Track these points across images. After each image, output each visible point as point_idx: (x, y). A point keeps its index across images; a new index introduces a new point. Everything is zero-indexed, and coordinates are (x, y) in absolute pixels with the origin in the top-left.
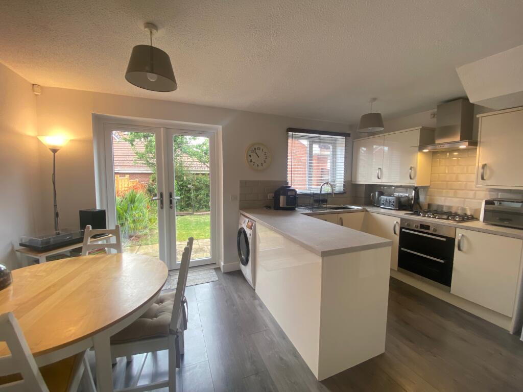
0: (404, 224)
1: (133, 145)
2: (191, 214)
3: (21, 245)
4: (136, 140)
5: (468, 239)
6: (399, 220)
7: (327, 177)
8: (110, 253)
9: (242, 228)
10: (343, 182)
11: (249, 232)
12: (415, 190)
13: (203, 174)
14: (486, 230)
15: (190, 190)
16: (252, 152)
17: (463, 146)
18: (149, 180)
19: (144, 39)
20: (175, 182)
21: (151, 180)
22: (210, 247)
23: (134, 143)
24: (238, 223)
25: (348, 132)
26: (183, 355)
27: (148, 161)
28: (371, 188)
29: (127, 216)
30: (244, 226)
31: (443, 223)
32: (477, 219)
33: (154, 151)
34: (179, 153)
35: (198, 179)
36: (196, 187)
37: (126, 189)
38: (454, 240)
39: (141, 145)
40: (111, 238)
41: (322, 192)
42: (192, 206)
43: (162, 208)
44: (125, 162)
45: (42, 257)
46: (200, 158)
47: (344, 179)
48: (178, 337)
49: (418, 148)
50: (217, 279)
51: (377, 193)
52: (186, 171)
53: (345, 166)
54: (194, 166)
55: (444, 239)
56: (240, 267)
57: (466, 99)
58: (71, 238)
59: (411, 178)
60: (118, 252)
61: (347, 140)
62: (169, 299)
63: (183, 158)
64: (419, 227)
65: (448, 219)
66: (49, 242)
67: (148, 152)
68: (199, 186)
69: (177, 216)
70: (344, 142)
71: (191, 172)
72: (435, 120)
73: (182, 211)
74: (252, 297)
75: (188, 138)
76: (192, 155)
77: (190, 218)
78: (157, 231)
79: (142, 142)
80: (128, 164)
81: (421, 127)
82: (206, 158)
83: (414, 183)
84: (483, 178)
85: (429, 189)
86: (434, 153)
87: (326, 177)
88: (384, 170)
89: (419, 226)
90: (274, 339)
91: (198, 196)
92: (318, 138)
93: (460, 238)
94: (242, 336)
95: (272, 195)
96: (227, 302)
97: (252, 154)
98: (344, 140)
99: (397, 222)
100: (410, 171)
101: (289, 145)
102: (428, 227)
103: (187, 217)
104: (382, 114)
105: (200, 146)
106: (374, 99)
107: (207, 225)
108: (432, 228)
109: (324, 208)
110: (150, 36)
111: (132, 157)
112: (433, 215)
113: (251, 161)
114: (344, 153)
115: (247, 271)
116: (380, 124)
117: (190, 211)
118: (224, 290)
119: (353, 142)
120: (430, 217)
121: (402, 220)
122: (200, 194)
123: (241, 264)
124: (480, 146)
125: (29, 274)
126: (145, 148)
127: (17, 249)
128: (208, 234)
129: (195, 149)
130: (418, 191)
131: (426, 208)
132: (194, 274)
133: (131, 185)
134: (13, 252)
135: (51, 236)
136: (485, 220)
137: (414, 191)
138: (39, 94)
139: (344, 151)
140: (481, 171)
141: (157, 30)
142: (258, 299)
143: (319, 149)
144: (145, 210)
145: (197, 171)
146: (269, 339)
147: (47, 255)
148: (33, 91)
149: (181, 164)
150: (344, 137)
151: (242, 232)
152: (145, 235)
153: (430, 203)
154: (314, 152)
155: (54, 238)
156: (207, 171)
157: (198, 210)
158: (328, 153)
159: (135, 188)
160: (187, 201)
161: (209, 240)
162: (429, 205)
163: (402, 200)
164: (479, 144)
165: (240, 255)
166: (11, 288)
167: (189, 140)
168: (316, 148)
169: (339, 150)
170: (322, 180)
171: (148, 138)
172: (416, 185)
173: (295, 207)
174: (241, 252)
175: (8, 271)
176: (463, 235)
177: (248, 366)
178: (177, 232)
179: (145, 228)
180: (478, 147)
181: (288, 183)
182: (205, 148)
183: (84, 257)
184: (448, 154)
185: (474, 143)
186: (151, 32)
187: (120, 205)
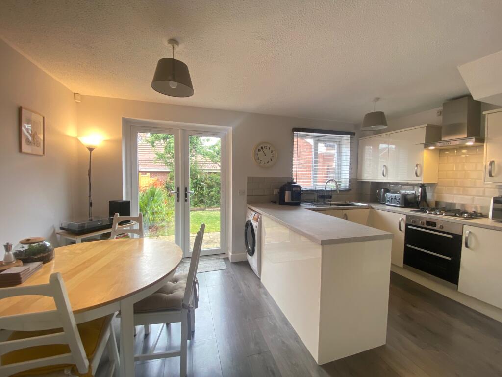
0: (410, 221)
1: (153, 146)
2: (203, 210)
3: (61, 228)
4: (157, 142)
5: (475, 236)
6: (404, 217)
7: (333, 175)
8: (133, 237)
9: (249, 221)
10: (348, 180)
11: (255, 224)
12: (421, 187)
13: (215, 173)
14: (494, 226)
15: (203, 187)
16: (259, 150)
17: (470, 143)
18: (167, 178)
19: (168, 53)
20: (190, 180)
21: (169, 178)
22: (219, 239)
23: (155, 145)
24: (245, 216)
25: (353, 131)
26: (193, 332)
27: (166, 161)
28: (377, 185)
29: (147, 209)
30: (251, 219)
31: (450, 220)
32: (486, 217)
33: (173, 151)
34: (194, 154)
35: (210, 177)
36: (208, 185)
37: (147, 185)
38: (460, 237)
39: (160, 146)
40: (134, 226)
41: (327, 189)
42: (204, 203)
43: (178, 201)
44: (146, 161)
45: (78, 239)
46: (212, 157)
47: (349, 177)
48: (189, 311)
49: (423, 146)
50: (225, 267)
51: (382, 190)
52: (199, 170)
53: (350, 164)
54: (207, 165)
55: (451, 236)
56: (246, 258)
57: (469, 96)
58: (102, 223)
59: (417, 175)
60: (140, 237)
61: (352, 139)
62: (182, 279)
63: (198, 158)
64: (425, 224)
65: (455, 216)
66: (84, 226)
67: (166, 152)
68: (211, 184)
69: (191, 211)
70: (349, 141)
71: (204, 171)
72: (441, 118)
73: (196, 207)
74: (258, 285)
75: (202, 139)
76: (205, 155)
77: (202, 213)
78: (173, 224)
79: (162, 144)
80: (149, 164)
81: (427, 125)
82: (217, 158)
83: (421, 180)
84: (491, 175)
85: (437, 187)
86: (441, 151)
87: (331, 175)
88: (389, 168)
89: (425, 222)
90: (277, 325)
91: (210, 193)
92: (324, 137)
93: (467, 235)
94: (247, 320)
95: (278, 190)
96: (234, 288)
97: (259, 153)
98: (349, 139)
99: (402, 219)
100: (416, 168)
101: (295, 143)
102: (434, 224)
103: (200, 212)
104: (386, 114)
105: (213, 147)
106: (378, 99)
107: (217, 220)
108: (438, 225)
109: (329, 204)
110: (172, 50)
111: (153, 157)
112: (440, 212)
113: (258, 158)
114: (349, 152)
115: (253, 261)
116: (384, 123)
117: (203, 207)
118: (232, 277)
119: (358, 140)
120: (437, 214)
121: (408, 216)
122: (212, 191)
123: (248, 255)
124: (487, 143)
125: (67, 251)
126: (163, 149)
127: (58, 232)
128: (219, 227)
129: (208, 150)
130: (425, 188)
131: (434, 205)
132: (205, 262)
133: (151, 181)
134: (54, 234)
135: (86, 221)
136: (494, 217)
137: (420, 189)
138: (80, 101)
139: (349, 149)
140: (488, 168)
141: (178, 45)
142: (264, 288)
143: (325, 148)
144: (163, 205)
145: (210, 170)
146: (272, 324)
147: (83, 238)
148: (75, 99)
149: (195, 163)
150: (349, 136)
151: (249, 225)
152: (163, 226)
153: (438, 200)
154: (319, 150)
155: (88, 223)
156: (219, 170)
157: (210, 206)
158: (334, 151)
159: (155, 184)
160: (200, 197)
161: (219, 233)
162: (437, 203)
163: (409, 197)
164: (486, 141)
165: (247, 246)
166: (53, 261)
167: (202, 142)
168: (322, 147)
169: (345, 149)
170: (327, 177)
171: (166, 140)
172: (422, 182)
173: (300, 203)
174: (248, 243)
175: (52, 248)
176: (470, 232)
177: (252, 346)
178: (191, 225)
179: (163, 220)
180: (485, 144)
181: (293, 179)
182: (217, 148)
183: (112, 240)
184: (456, 151)
185: (480, 139)
186: (173, 47)
187: (141, 199)
